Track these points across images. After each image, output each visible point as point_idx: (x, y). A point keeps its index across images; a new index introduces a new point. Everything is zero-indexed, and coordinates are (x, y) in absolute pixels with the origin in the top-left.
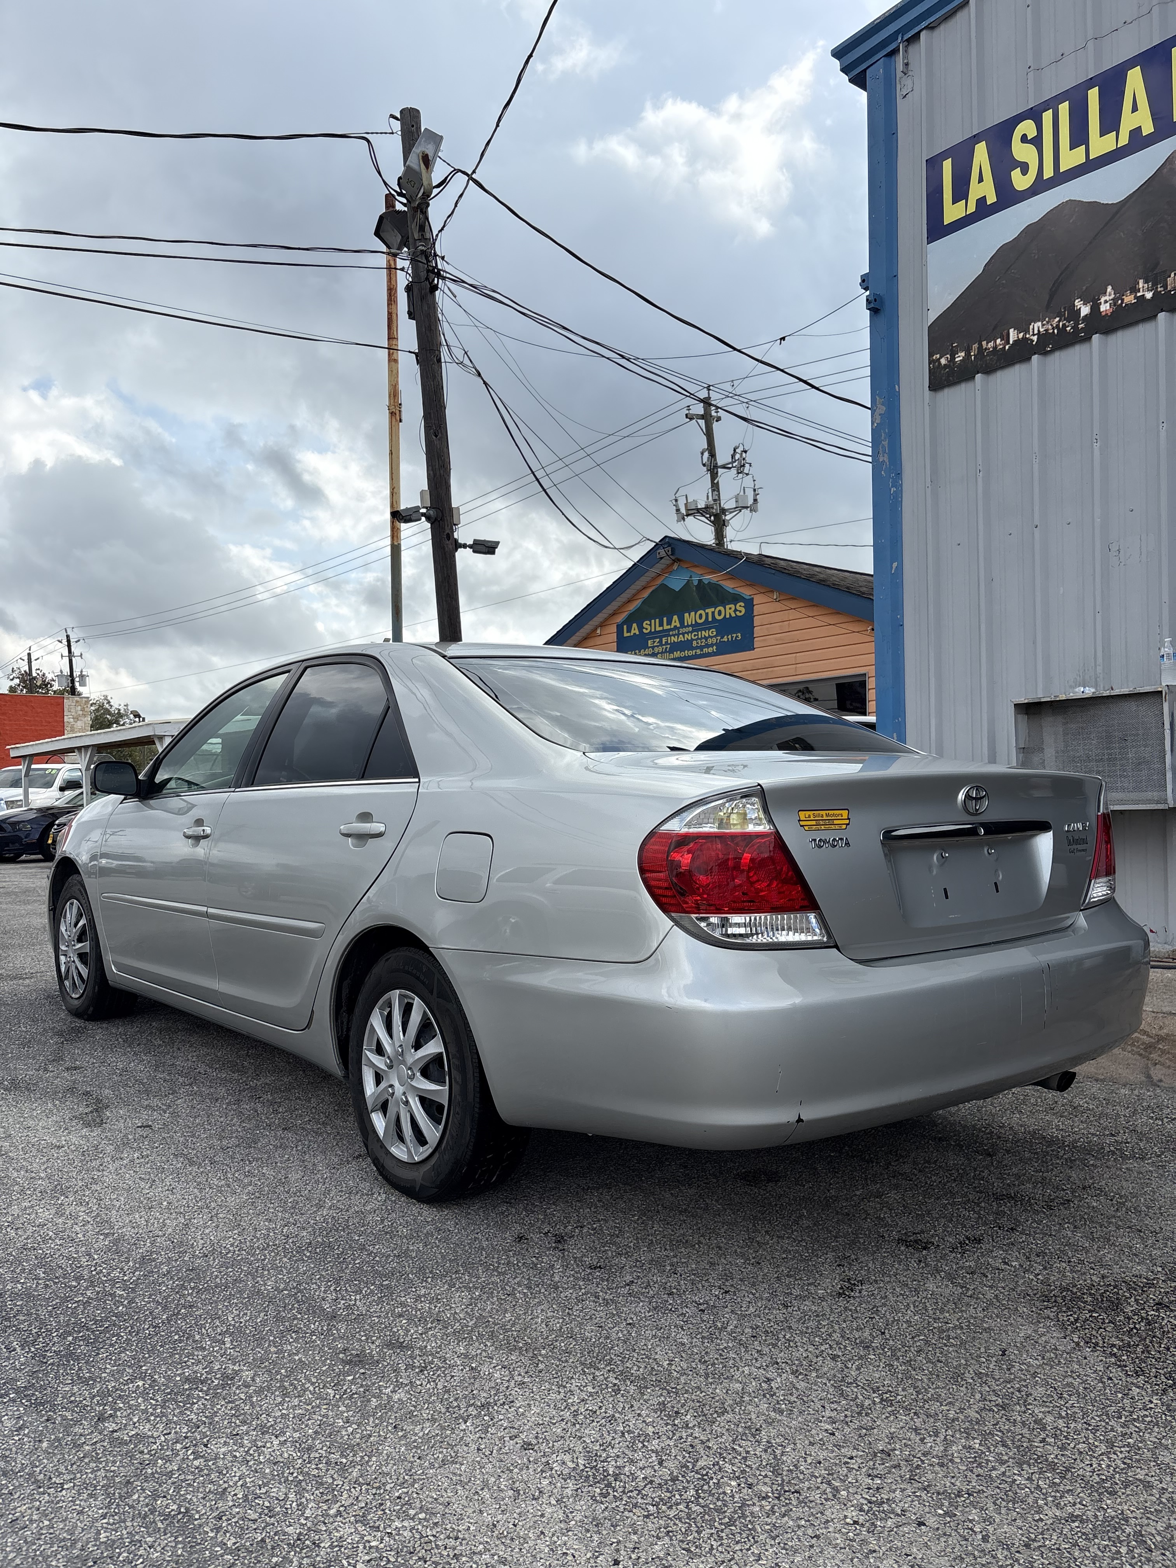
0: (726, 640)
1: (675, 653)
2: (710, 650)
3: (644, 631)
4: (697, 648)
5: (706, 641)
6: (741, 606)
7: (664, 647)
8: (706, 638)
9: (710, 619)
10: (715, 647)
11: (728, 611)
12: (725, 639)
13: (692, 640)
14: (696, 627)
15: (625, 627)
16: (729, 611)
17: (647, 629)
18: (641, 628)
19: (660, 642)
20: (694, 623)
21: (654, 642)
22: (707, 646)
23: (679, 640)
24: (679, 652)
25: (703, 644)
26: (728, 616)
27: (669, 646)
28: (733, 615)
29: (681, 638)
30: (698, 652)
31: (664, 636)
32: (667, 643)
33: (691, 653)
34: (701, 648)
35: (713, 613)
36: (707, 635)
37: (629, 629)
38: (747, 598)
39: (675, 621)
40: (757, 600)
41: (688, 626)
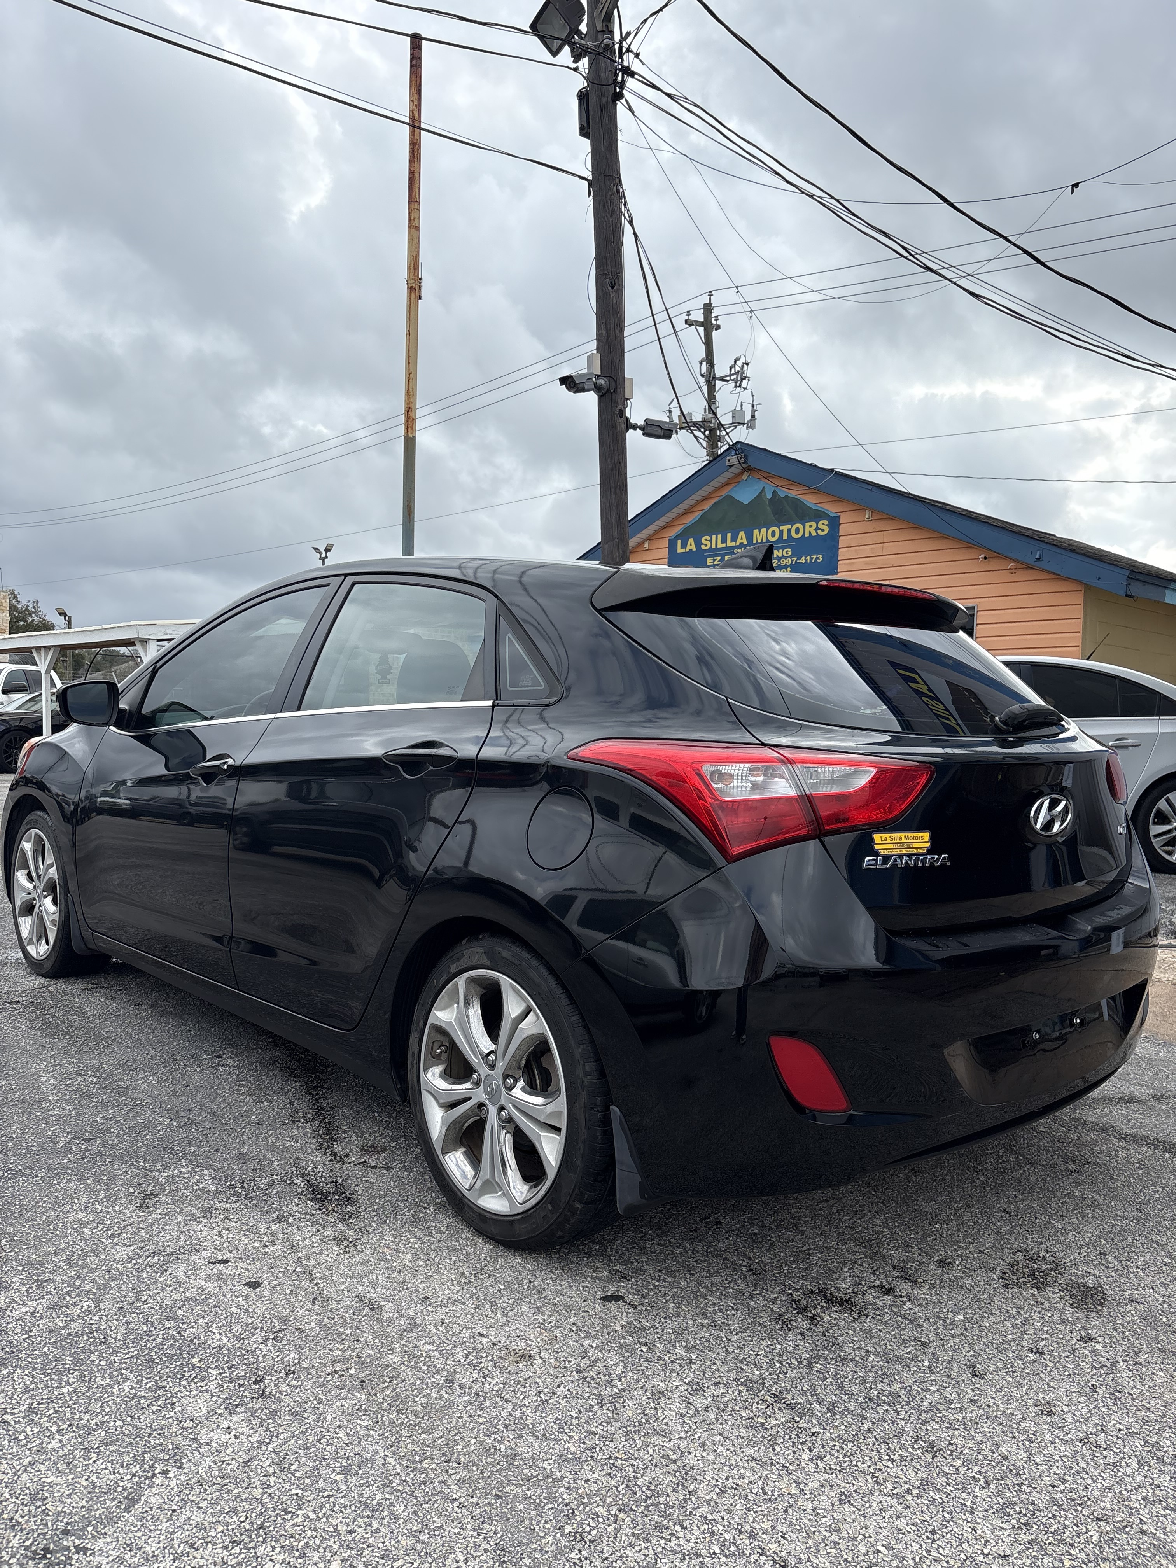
3: (703, 547)
5: (779, 561)
6: (824, 524)
9: (785, 537)
11: (808, 529)
12: (803, 560)
15: (679, 542)
17: (706, 545)
18: (698, 543)
20: (764, 540)
21: (714, 560)
28: (814, 534)
31: (728, 554)
35: (789, 531)
36: (780, 555)
37: (684, 546)
38: (833, 515)
39: (742, 538)
40: (845, 518)
41: (757, 543)
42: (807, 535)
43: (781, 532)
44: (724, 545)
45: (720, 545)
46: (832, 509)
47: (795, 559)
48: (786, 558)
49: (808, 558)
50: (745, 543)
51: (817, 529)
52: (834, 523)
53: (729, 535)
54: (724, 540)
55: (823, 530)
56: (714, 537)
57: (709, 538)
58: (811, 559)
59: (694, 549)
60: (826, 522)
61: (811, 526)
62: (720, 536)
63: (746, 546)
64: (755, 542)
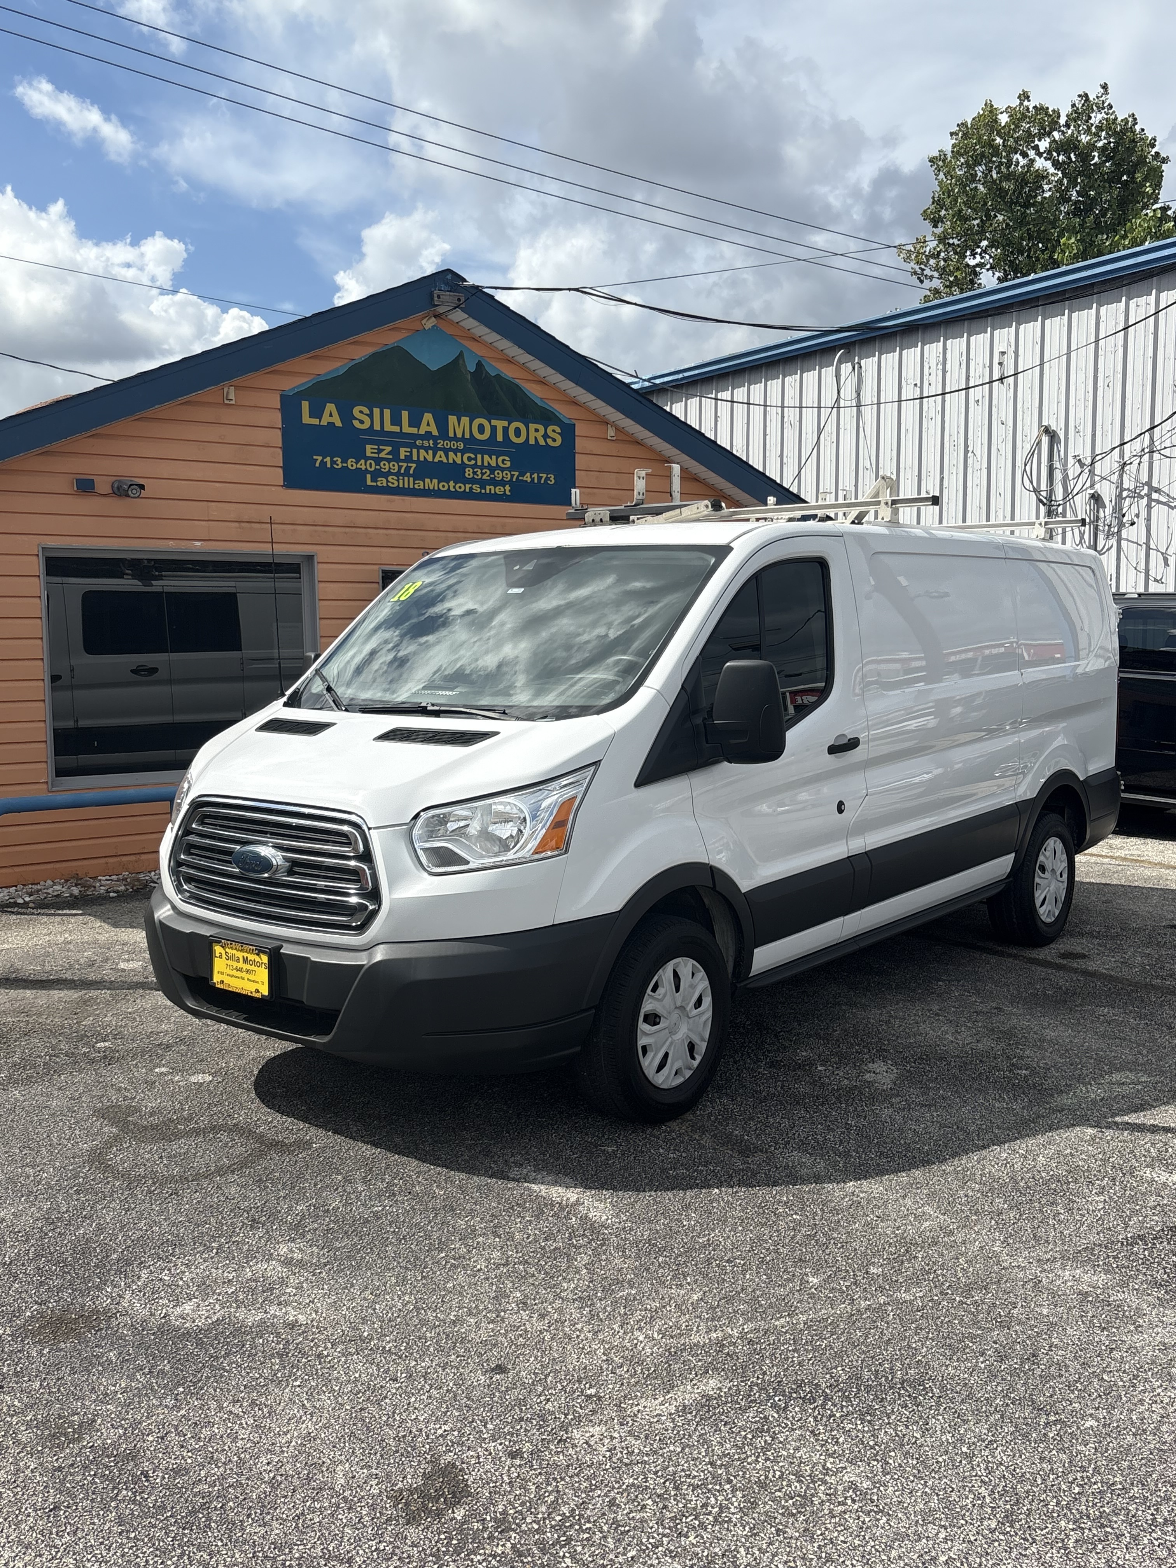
0: (529, 480)
1: (427, 480)
2: (499, 490)
3: (356, 423)
4: (473, 481)
5: (492, 472)
6: (554, 430)
7: (405, 465)
8: (492, 470)
9: (500, 438)
10: (508, 488)
11: (532, 434)
12: (527, 478)
13: (463, 466)
14: (471, 444)
15: (305, 405)
16: (535, 433)
17: (362, 422)
18: (346, 415)
19: (395, 454)
20: (467, 436)
21: (380, 451)
22: (494, 482)
23: (436, 460)
24: (435, 481)
25: (485, 477)
26: (532, 441)
27: (414, 465)
28: (542, 442)
29: (440, 456)
30: (477, 489)
31: (405, 445)
32: (408, 459)
33: (461, 487)
34: (483, 483)
35: (506, 430)
36: (494, 464)
37: (317, 412)
38: (567, 421)
39: (427, 425)
40: (580, 429)
41: (455, 438)
43: (494, 429)
44: (396, 429)
45: (388, 427)
46: (565, 412)
47: (517, 473)
48: (503, 470)
49: (535, 476)
50: (435, 433)
51: (546, 436)
52: (568, 432)
53: (405, 414)
54: (396, 420)
55: (554, 440)
56: (376, 411)
57: (366, 411)
58: (540, 478)
59: (339, 424)
60: (558, 430)
61: (537, 430)
62: (387, 412)
63: (436, 439)
64: (451, 434)
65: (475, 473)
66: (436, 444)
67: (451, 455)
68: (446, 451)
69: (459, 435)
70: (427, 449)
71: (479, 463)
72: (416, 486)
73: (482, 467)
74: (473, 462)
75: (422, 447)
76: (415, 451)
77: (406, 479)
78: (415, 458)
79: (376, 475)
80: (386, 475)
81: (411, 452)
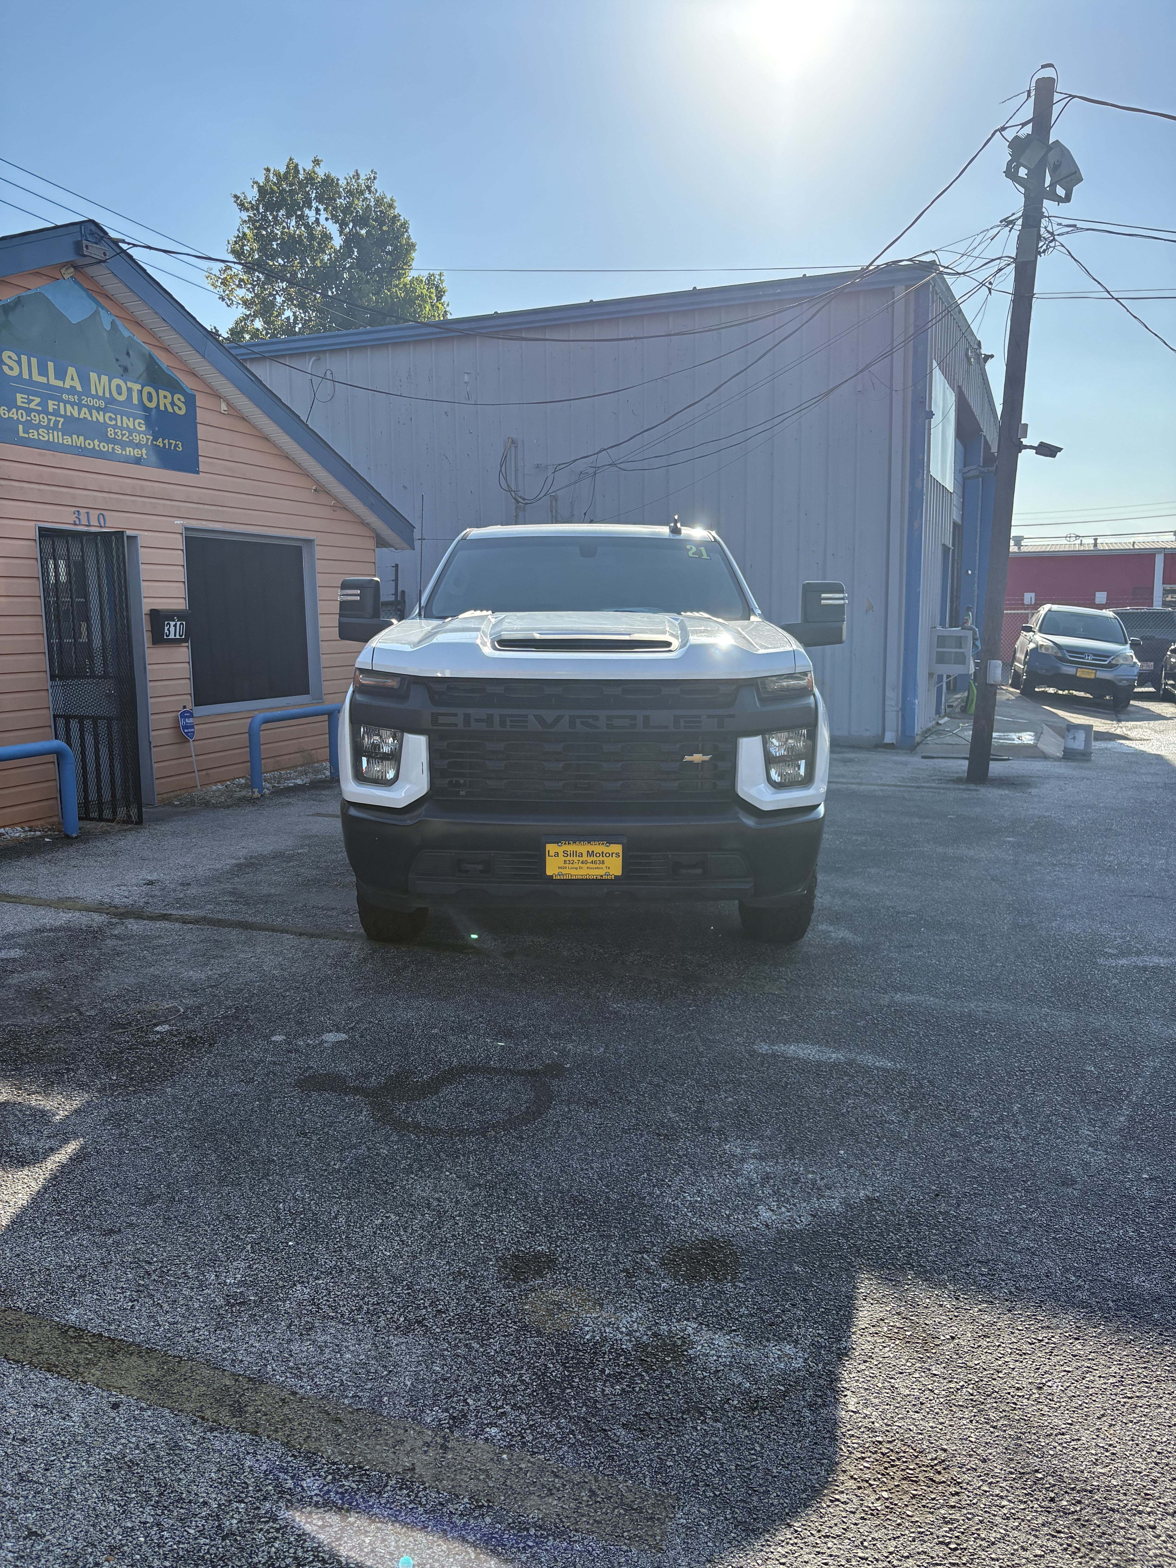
0: (161, 445)
1: (75, 437)
2: (137, 453)
3: (6, 370)
4: (114, 441)
5: (131, 435)
6: (179, 399)
7: (54, 418)
8: (130, 432)
9: (135, 401)
10: (144, 451)
11: (162, 401)
12: (159, 443)
13: (106, 425)
14: (111, 404)
16: (164, 399)
17: (11, 369)
19: (43, 404)
20: (107, 395)
21: (30, 401)
22: (132, 445)
23: (82, 417)
25: (124, 439)
27: (62, 420)
28: (170, 409)
29: (84, 413)
30: (118, 450)
31: (53, 398)
32: (56, 413)
33: (105, 447)
34: (123, 445)
35: (140, 393)
36: (131, 426)
38: (189, 391)
39: (72, 379)
40: (200, 400)
41: (96, 396)
42: (162, 408)
43: (130, 390)
44: (43, 380)
45: (36, 378)
46: (187, 382)
47: (151, 438)
48: (139, 433)
49: (166, 441)
50: (79, 388)
51: (173, 404)
52: (190, 401)
53: (51, 365)
54: (43, 371)
55: (180, 409)
56: (24, 358)
57: (15, 357)
58: (170, 444)
60: (183, 399)
61: (165, 397)
62: (34, 361)
63: (80, 394)
64: (93, 392)
65: (116, 433)
66: (80, 400)
67: (94, 412)
68: (90, 408)
69: (100, 394)
70: (73, 404)
71: (119, 424)
72: (65, 441)
73: (122, 428)
74: (113, 422)
75: (68, 402)
76: (62, 405)
77: (55, 433)
78: (62, 412)
79: (28, 425)
80: (37, 427)
81: (58, 406)
